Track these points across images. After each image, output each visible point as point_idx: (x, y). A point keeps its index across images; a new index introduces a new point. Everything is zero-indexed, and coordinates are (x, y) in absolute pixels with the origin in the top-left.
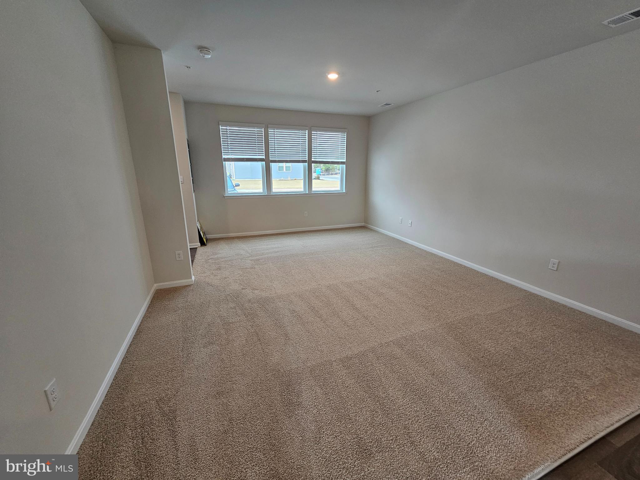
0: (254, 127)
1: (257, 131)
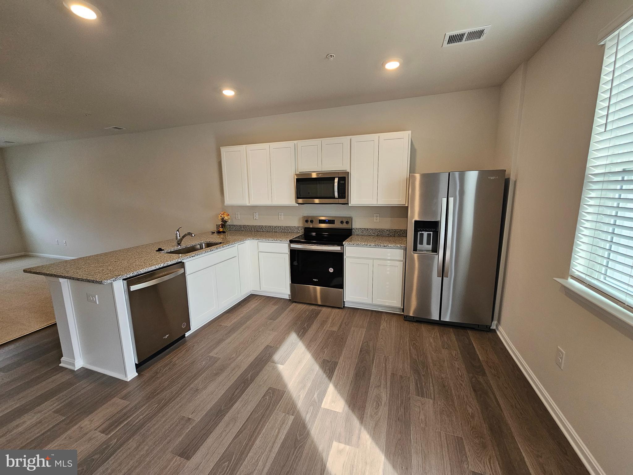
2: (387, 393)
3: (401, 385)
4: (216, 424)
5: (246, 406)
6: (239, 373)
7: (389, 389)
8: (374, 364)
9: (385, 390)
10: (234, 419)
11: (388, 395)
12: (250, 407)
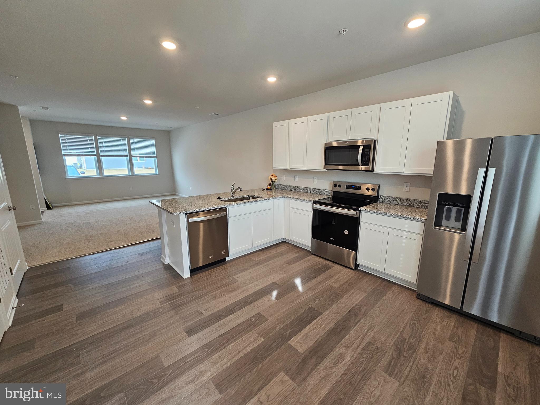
0: (87, 136)
1: (89, 138)
2: (352, 356)
3: (372, 355)
4: (214, 323)
5: (237, 319)
6: (245, 295)
7: (357, 353)
8: (356, 327)
9: (353, 353)
10: (225, 325)
11: (353, 358)
12: (239, 321)
